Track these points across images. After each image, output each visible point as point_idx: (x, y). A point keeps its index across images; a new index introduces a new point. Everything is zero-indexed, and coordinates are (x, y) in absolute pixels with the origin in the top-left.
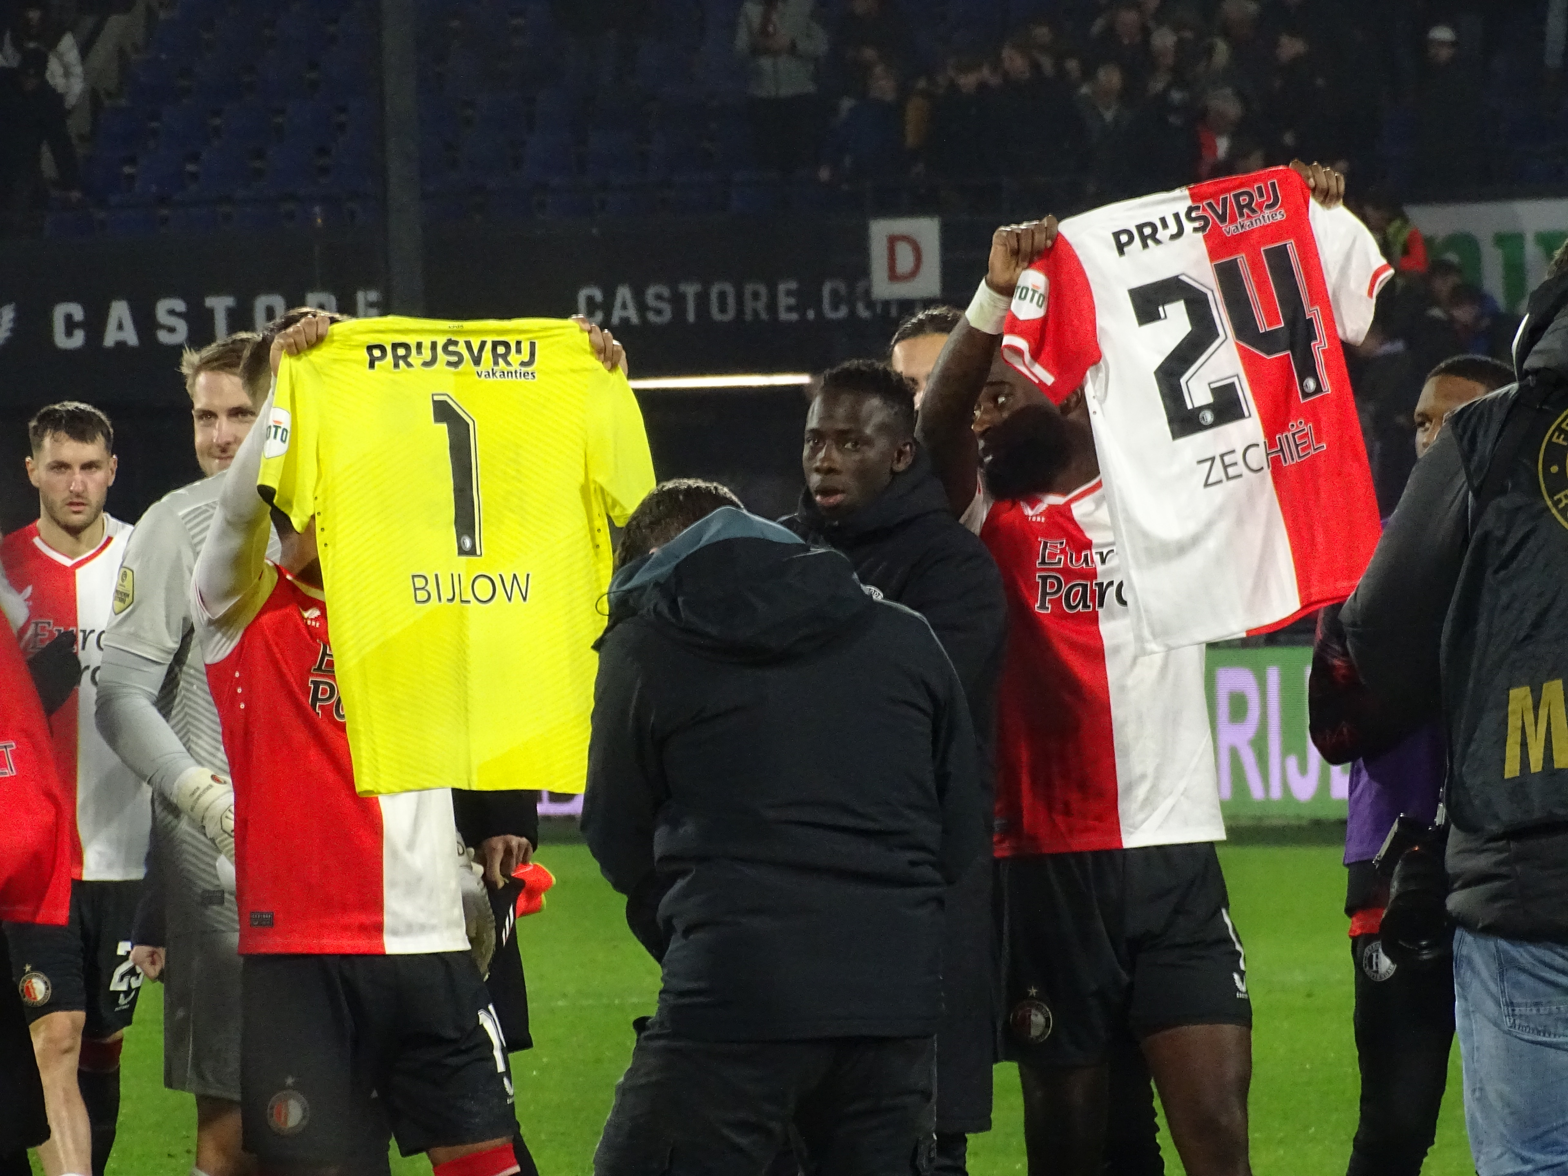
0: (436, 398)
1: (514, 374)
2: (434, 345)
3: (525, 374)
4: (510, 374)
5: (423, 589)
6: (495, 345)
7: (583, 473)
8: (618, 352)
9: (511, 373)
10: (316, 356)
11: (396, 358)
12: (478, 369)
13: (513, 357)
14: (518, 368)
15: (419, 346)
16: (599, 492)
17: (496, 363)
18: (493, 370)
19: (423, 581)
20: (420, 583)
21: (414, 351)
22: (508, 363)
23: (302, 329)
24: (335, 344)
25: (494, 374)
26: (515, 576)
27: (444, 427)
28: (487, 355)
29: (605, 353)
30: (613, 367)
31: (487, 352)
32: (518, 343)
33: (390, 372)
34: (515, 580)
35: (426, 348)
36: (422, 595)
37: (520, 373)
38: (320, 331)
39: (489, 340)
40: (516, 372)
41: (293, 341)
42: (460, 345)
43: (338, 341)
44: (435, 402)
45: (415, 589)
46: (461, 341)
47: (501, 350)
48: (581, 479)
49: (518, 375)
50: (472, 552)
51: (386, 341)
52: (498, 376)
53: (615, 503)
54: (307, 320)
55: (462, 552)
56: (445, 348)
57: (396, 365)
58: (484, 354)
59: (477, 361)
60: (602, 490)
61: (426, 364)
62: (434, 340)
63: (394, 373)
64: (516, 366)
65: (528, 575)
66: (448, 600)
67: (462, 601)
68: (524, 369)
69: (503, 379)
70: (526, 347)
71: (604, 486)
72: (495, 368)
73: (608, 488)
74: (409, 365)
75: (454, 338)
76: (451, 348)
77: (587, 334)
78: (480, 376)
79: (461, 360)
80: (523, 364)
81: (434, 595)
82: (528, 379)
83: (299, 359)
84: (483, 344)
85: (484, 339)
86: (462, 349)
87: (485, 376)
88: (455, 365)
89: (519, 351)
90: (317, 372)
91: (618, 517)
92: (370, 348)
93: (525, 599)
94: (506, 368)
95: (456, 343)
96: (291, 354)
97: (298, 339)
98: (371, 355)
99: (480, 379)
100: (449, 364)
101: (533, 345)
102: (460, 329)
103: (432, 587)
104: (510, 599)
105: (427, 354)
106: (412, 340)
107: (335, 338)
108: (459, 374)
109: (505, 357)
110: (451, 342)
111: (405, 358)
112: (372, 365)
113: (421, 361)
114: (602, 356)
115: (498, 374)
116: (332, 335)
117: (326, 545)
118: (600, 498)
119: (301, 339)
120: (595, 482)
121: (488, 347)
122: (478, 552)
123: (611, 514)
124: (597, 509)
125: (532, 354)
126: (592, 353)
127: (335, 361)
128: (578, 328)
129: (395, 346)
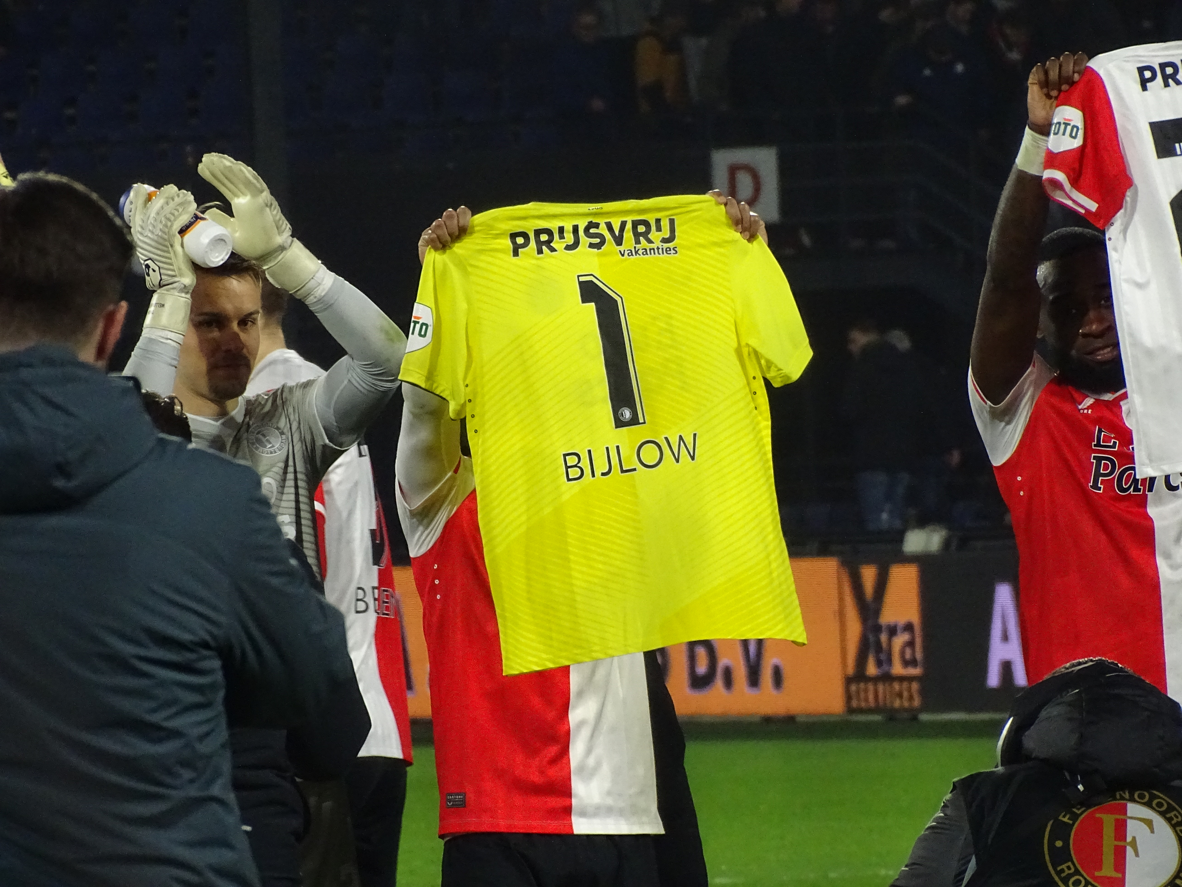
0: (582, 279)
1: (656, 250)
2: (576, 229)
3: (668, 250)
4: (652, 251)
5: (575, 466)
6: (635, 224)
7: (736, 340)
8: (756, 222)
9: (654, 249)
10: (459, 248)
11: (539, 243)
12: (621, 248)
13: (654, 235)
14: (660, 245)
15: (561, 230)
16: (752, 355)
17: (638, 242)
18: (635, 247)
19: (576, 459)
20: (572, 460)
21: (556, 236)
22: (650, 241)
23: (443, 223)
24: (475, 235)
25: (636, 253)
26: (681, 438)
27: (591, 306)
28: (628, 235)
29: (742, 223)
30: (751, 238)
31: (628, 232)
32: (658, 221)
33: (534, 258)
34: (681, 442)
35: (569, 232)
36: (574, 473)
37: (662, 249)
38: (462, 222)
39: (629, 219)
40: (658, 248)
41: (435, 236)
42: (600, 226)
43: (479, 231)
44: (581, 283)
45: (567, 467)
46: (602, 222)
47: (641, 229)
48: (735, 345)
49: (660, 251)
50: (634, 421)
51: (530, 226)
52: (641, 254)
53: (769, 364)
54: (448, 214)
55: (619, 423)
56: (587, 230)
57: (540, 252)
58: (625, 235)
59: (619, 241)
60: (756, 353)
61: (568, 248)
62: (576, 223)
63: (538, 259)
64: (657, 243)
65: (695, 435)
66: (603, 474)
67: (623, 471)
68: (666, 245)
69: (646, 255)
70: (665, 224)
71: (757, 349)
72: (638, 246)
73: (761, 350)
74: (553, 250)
75: (595, 220)
76: (592, 231)
77: (723, 207)
78: (623, 255)
79: (603, 242)
80: (665, 241)
81: (587, 471)
82: (670, 254)
83: (444, 252)
84: (623, 224)
85: (624, 219)
86: (603, 230)
87: (628, 254)
88: (598, 246)
89: (659, 229)
90: (462, 265)
91: (775, 377)
92: (513, 236)
93: (693, 458)
94: (649, 246)
95: (597, 226)
96: (436, 249)
97: (439, 232)
98: (514, 243)
99: (623, 257)
100: (591, 246)
101: (672, 222)
102: (598, 211)
103: (585, 463)
104: (677, 461)
105: (569, 238)
106: (554, 225)
107: (476, 229)
108: (604, 255)
109: (646, 235)
110: (592, 225)
111: (548, 243)
112: (516, 253)
113: (564, 245)
114: (740, 226)
115: (640, 252)
116: (473, 227)
117: (476, 431)
118: (755, 361)
119: (444, 233)
120: (748, 345)
121: (629, 226)
122: (641, 421)
123: (768, 376)
124: (753, 371)
125: (672, 230)
126: (729, 226)
127: (481, 251)
128: (713, 202)
129: (538, 233)
